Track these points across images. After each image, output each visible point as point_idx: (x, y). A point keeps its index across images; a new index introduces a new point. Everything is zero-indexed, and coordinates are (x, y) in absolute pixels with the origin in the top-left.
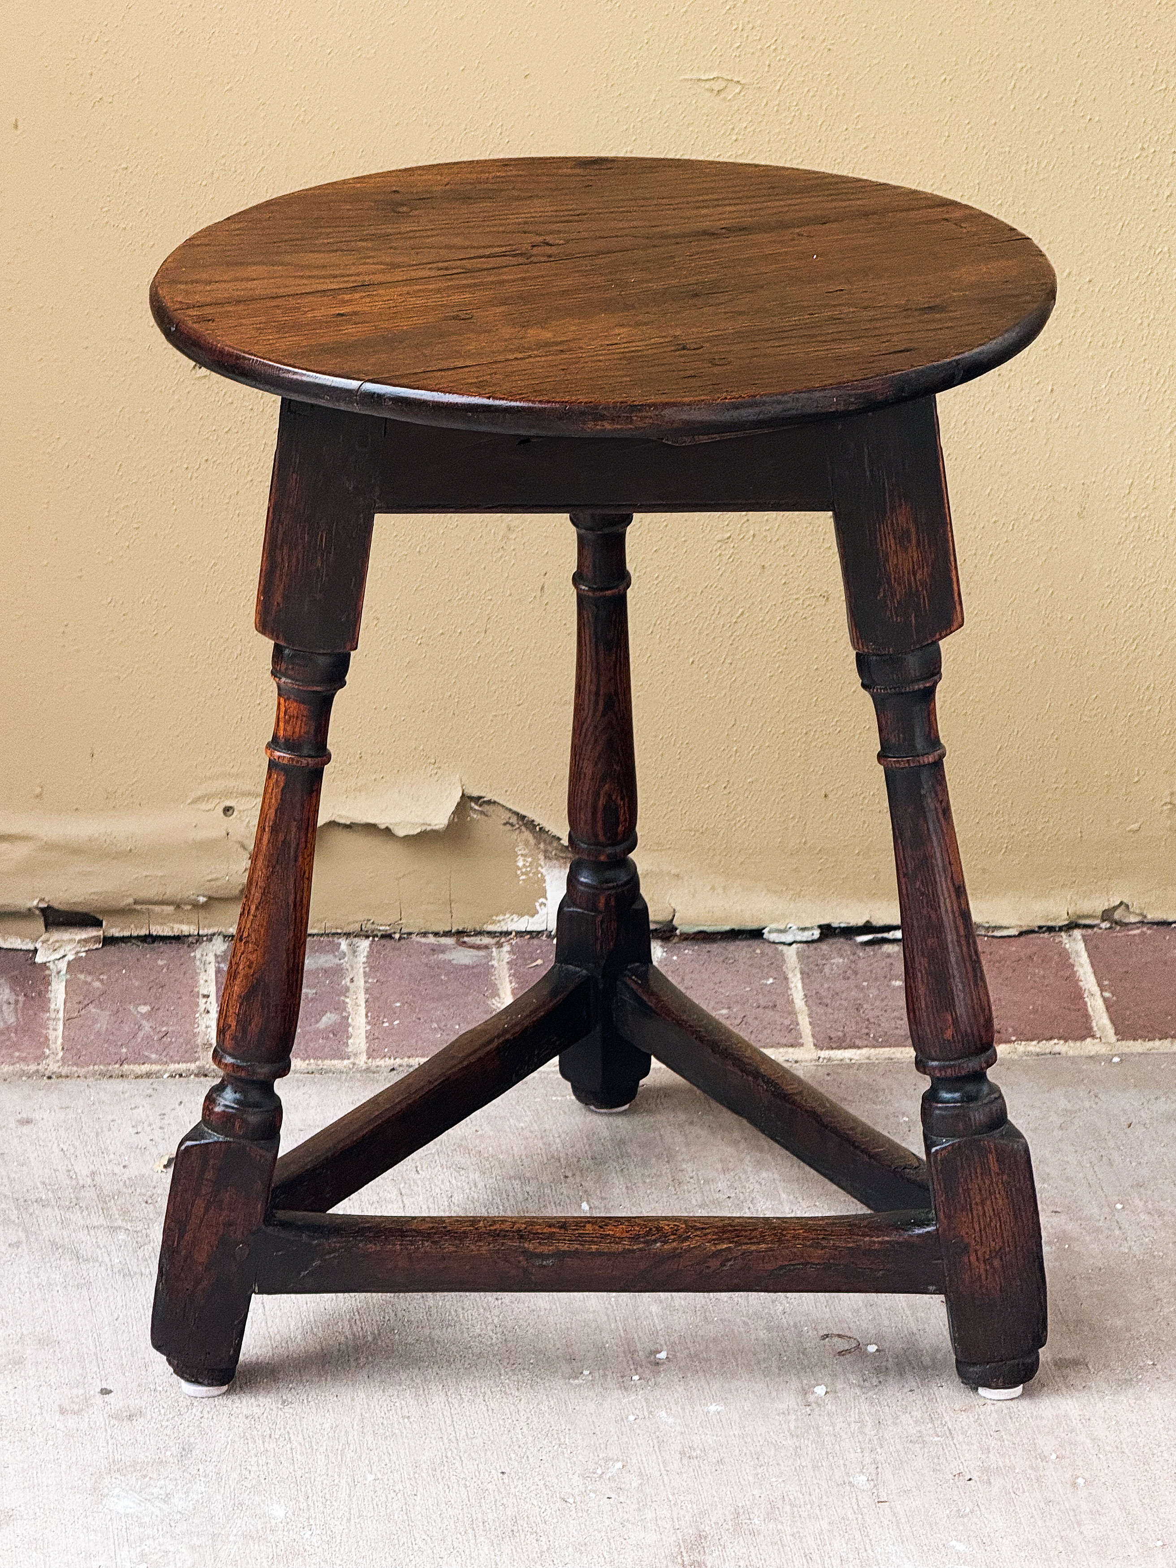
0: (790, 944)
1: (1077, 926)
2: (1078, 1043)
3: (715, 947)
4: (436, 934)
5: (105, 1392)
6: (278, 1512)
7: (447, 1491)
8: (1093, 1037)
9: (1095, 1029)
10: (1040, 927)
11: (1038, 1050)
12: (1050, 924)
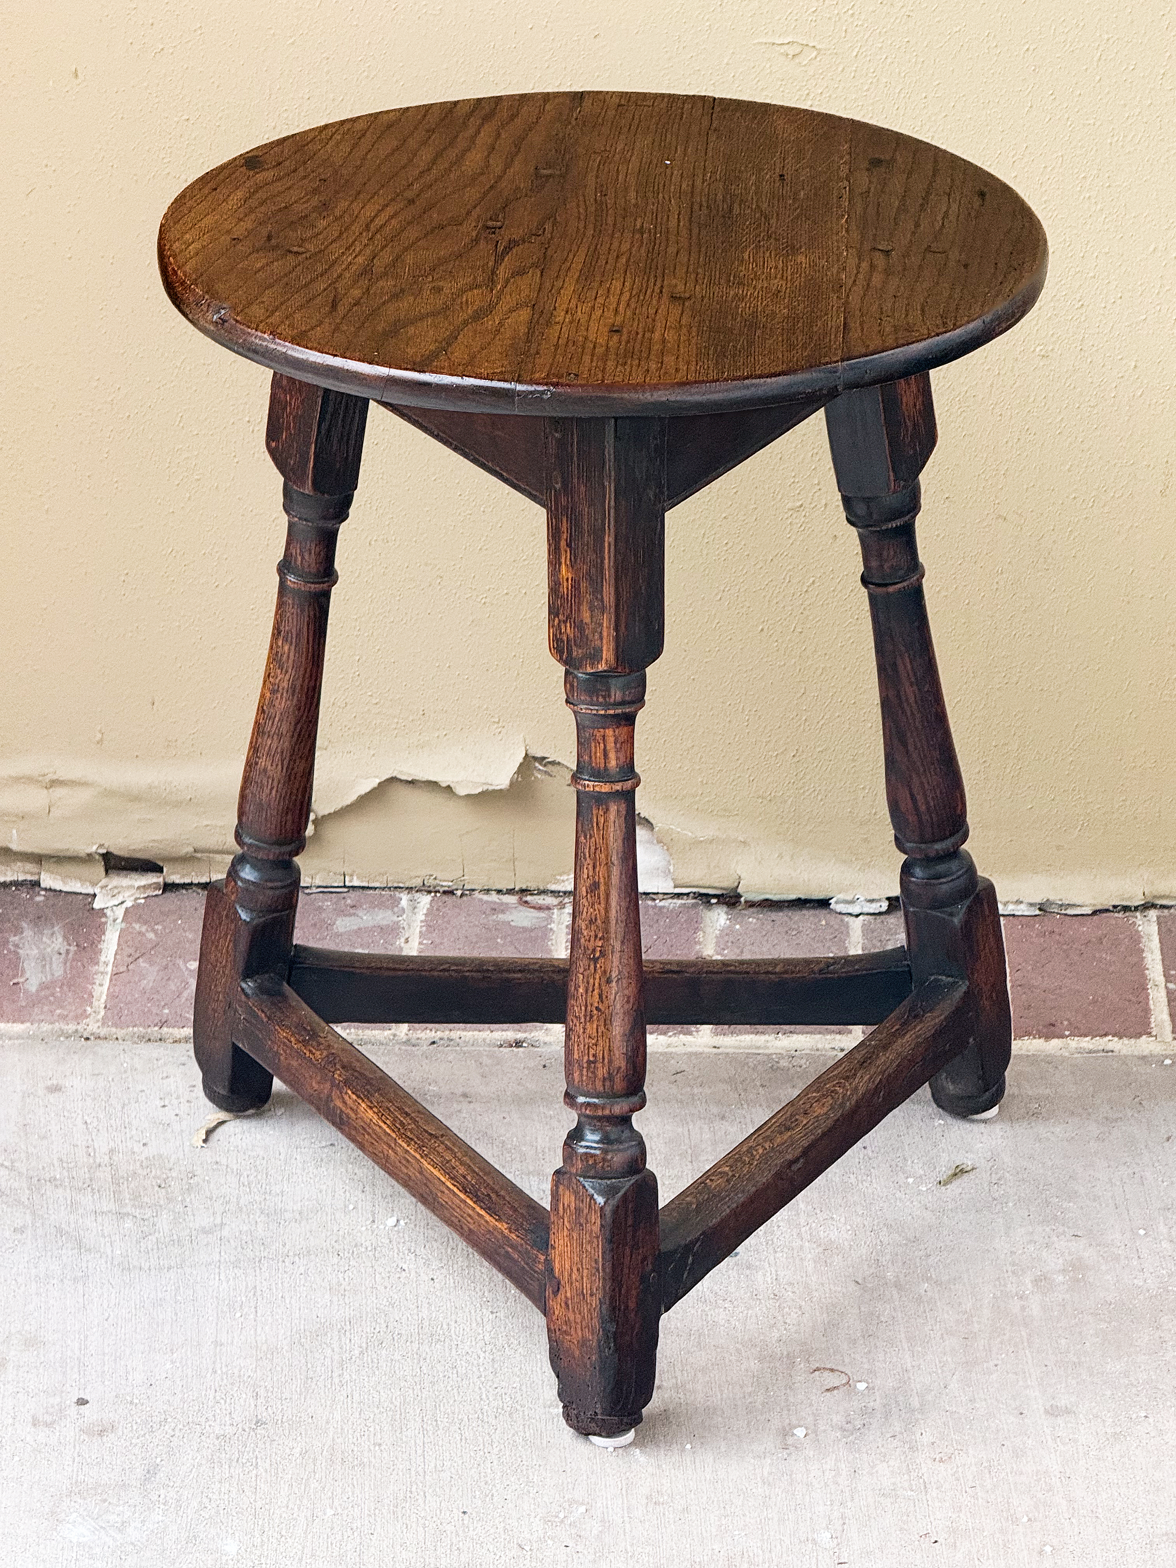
0: (857, 916)
1: (1154, 906)
2: (1133, 1041)
3: (779, 916)
4: (499, 892)
5: (82, 1402)
6: (231, 1547)
7: (405, 1531)
8: (1149, 1034)
9: (1153, 1025)
10: (1115, 907)
11: (1091, 1047)
12: (1125, 903)
